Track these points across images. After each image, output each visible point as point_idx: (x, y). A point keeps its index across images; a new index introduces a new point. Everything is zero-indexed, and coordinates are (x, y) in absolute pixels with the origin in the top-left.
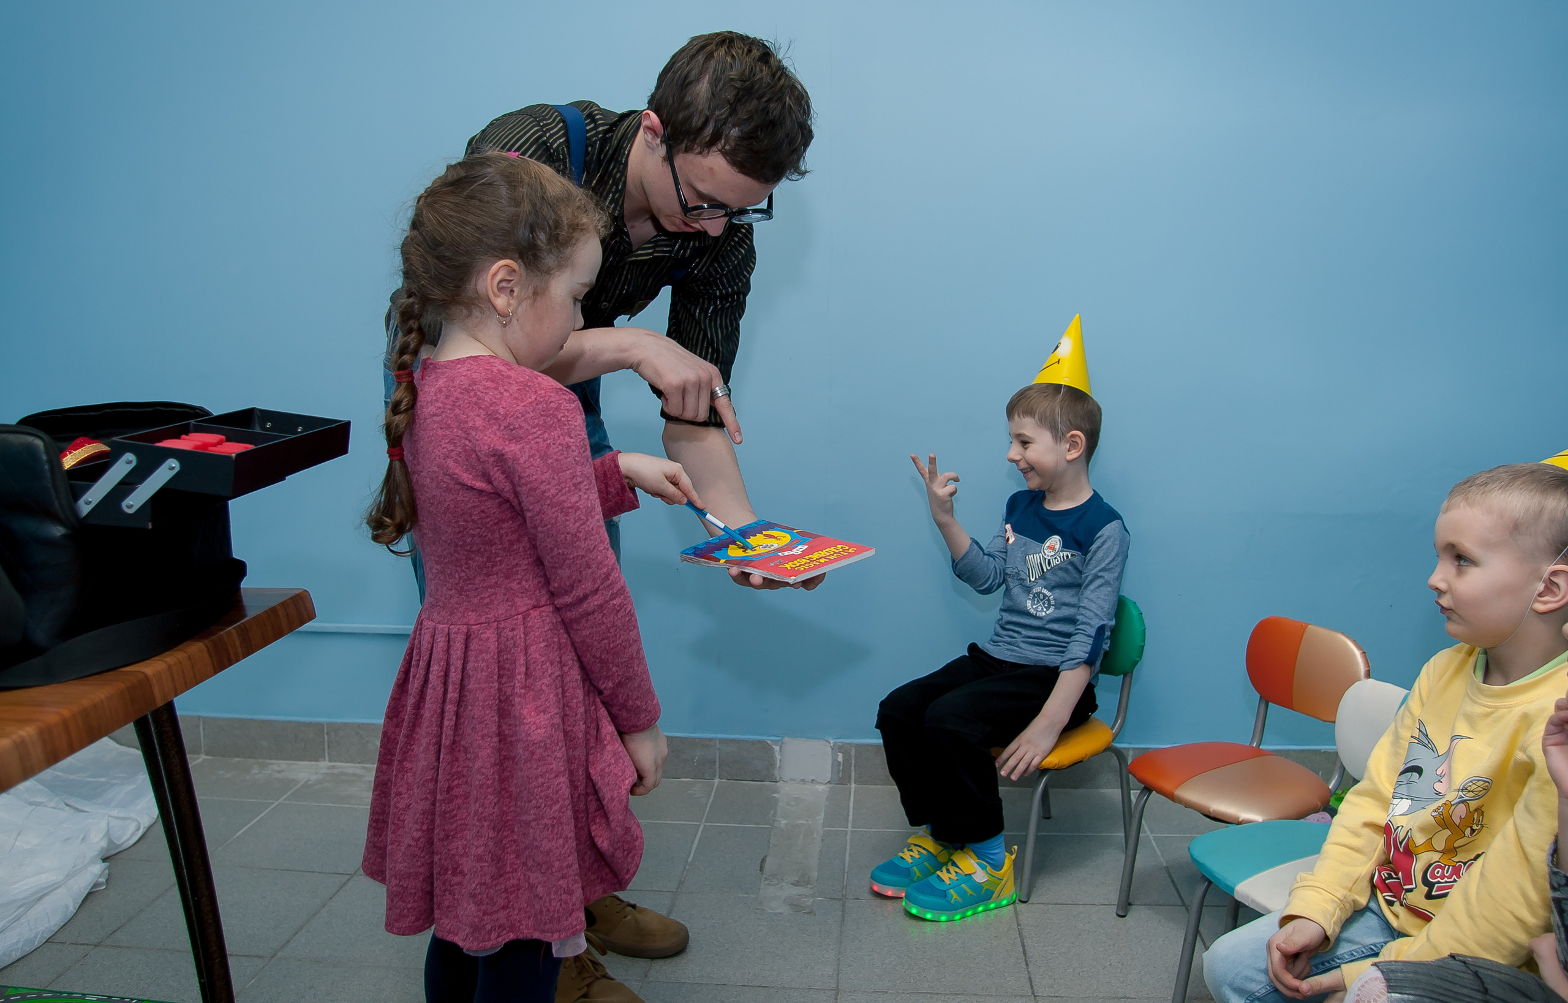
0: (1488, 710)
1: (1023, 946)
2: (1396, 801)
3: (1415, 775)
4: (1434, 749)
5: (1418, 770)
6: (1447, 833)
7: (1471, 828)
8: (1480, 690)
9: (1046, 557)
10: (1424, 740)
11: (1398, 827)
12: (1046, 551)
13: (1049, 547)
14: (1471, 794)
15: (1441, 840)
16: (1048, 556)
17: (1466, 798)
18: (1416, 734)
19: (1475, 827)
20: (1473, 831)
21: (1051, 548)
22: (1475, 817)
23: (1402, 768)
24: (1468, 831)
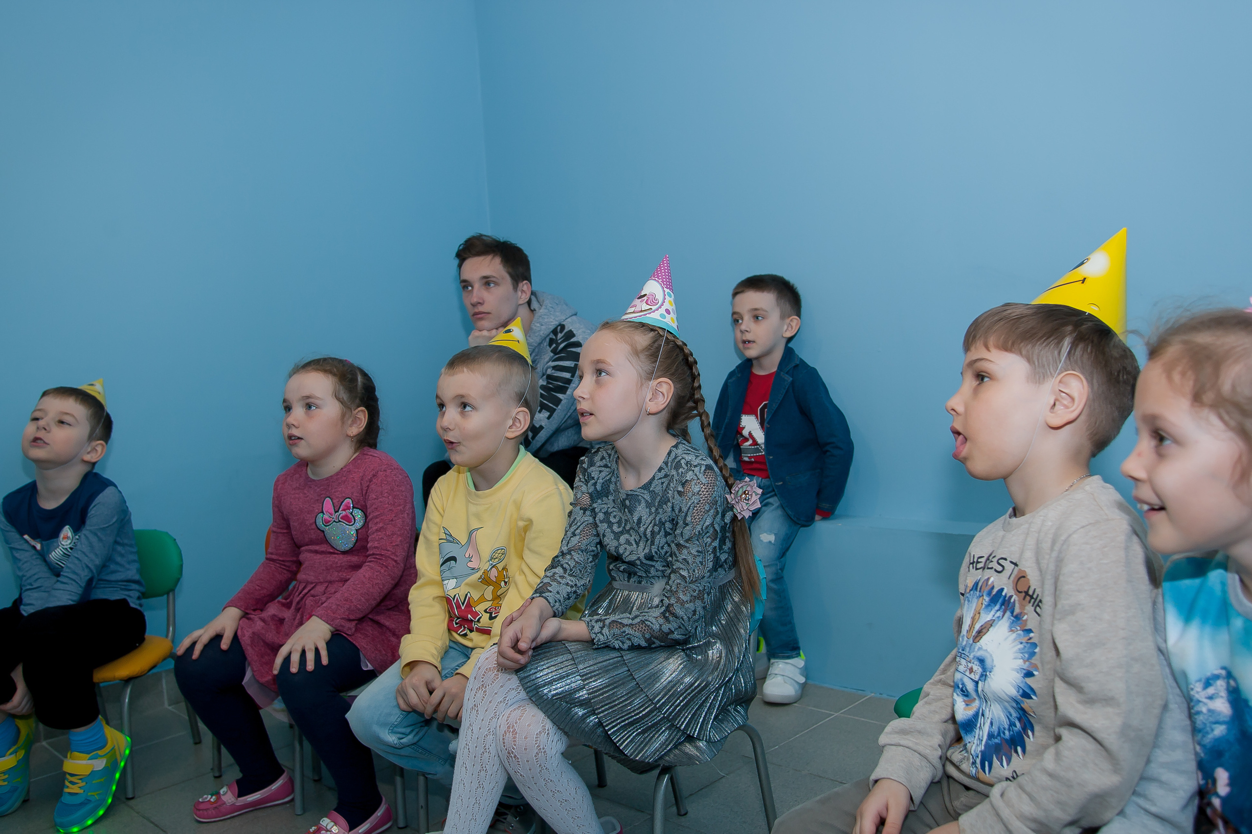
0: (487, 506)
1: (152, 823)
2: (446, 582)
3: (453, 562)
4: (458, 543)
5: (453, 559)
6: (491, 588)
7: (504, 581)
8: (477, 496)
9: (65, 547)
10: (451, 539)
11: (455, 596)
12: (63, 543)
13: (64, 538)
14: (497, 560)
15: (489, 592)
16: (67, 545)
17: (494, 564)
18: (444, 536)
19: (506, 580)
20: (506, 583)
21: (66, 538)
22: (505, 574)
23: (441, 561)
24: (503, 584)
